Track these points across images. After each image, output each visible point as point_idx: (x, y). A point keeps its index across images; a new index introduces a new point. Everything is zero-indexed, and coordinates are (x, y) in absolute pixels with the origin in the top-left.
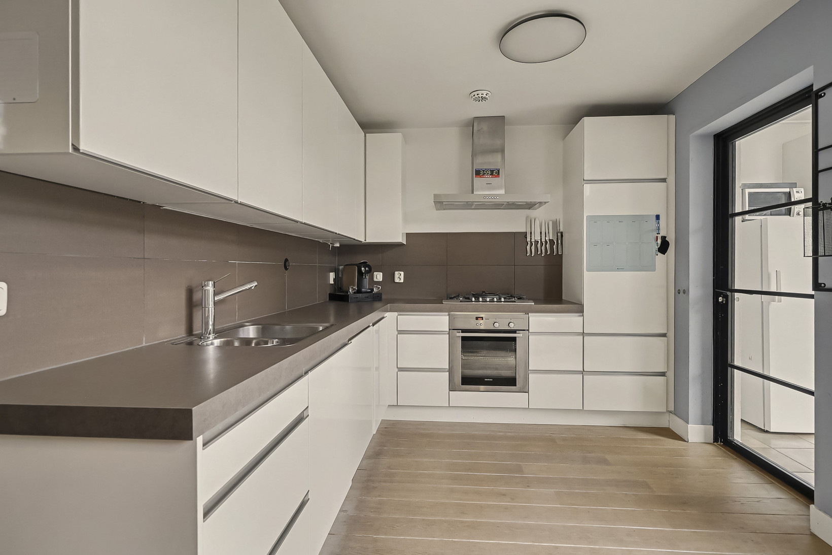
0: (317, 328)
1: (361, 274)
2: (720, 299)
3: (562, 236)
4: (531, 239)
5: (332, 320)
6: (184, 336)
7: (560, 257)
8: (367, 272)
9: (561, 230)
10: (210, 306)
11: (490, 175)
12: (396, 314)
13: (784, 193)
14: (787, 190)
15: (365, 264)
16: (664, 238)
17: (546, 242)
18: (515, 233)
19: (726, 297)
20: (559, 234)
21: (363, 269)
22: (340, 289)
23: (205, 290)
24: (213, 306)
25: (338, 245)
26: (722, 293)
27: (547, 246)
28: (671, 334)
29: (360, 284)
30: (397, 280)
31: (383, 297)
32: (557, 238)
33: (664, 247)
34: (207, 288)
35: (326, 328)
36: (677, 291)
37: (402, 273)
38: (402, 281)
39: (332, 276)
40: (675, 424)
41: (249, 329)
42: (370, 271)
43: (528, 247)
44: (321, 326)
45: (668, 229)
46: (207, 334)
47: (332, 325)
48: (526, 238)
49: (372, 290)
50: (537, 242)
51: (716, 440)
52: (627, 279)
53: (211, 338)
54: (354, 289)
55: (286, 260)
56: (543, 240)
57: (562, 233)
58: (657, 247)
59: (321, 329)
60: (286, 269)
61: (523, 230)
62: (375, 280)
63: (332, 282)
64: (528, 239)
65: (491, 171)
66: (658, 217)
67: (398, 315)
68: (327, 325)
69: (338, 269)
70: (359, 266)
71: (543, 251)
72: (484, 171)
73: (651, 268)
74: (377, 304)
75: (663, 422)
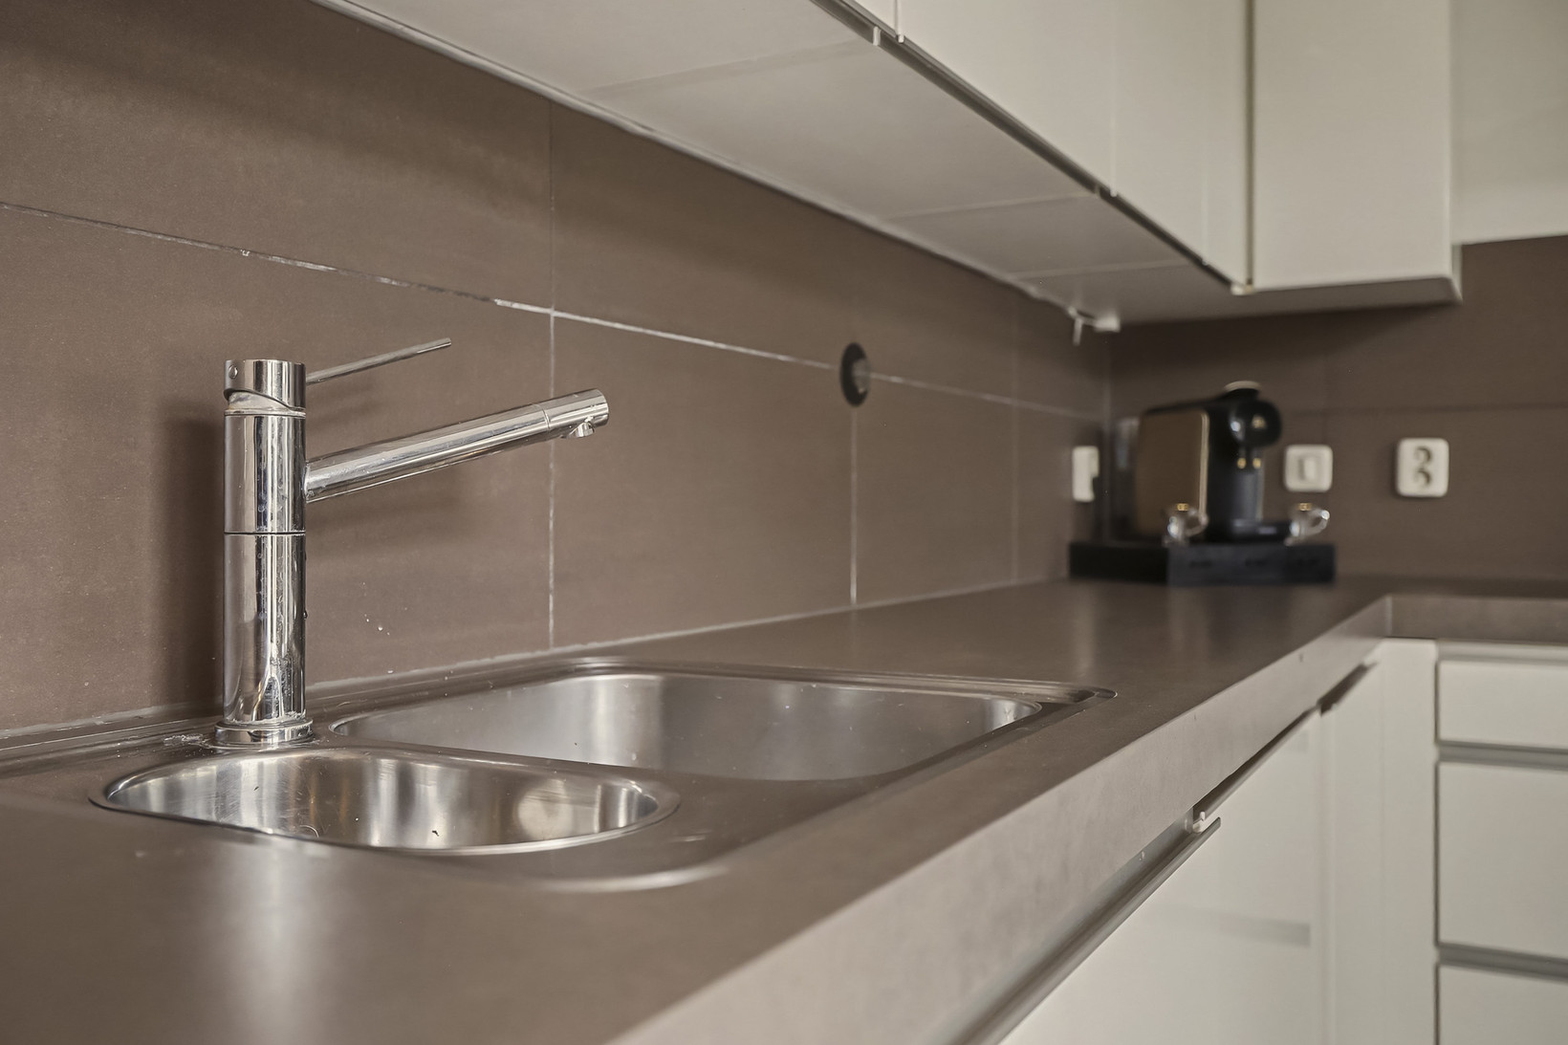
0: (985, 712)
1: (1225, 449)
5: (1084, 666)
6: (147, 712)
8: (1256, 441)
10: (272, 525)
12: (1429, 649)
15: (1248, 403)
21: (1236, 426)
22: (1124, 525)
23: (239, 417)
24: (288, 526)
25: (1110, 323)
29: (1222, 499)
30: (1409, 484)
31: (1343, 566)
34: (248, 404)
35: (1047, 712)
37: (1440, 448)
38: (1439, 487)
39: (1085, 463)
41: (589, 695)
42: (1273, 436)
44: (1009, 695)
46: (248, 710)
47: (1081, 696)
49: (1284, 529)
53: (274, 742)
54: (1190, 523)
55: (853, 354)
59: (1006, 713)
60: (854, 395)
62: (1293, 483)
63: (1083, 491)
67: (1443, 657)
68: (1048, 691)
69: (1114, 436)
70: (1219, 409)
74: (1312, 600)
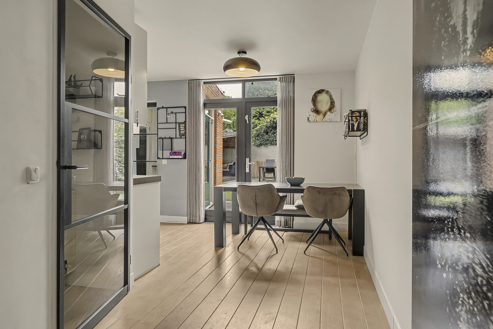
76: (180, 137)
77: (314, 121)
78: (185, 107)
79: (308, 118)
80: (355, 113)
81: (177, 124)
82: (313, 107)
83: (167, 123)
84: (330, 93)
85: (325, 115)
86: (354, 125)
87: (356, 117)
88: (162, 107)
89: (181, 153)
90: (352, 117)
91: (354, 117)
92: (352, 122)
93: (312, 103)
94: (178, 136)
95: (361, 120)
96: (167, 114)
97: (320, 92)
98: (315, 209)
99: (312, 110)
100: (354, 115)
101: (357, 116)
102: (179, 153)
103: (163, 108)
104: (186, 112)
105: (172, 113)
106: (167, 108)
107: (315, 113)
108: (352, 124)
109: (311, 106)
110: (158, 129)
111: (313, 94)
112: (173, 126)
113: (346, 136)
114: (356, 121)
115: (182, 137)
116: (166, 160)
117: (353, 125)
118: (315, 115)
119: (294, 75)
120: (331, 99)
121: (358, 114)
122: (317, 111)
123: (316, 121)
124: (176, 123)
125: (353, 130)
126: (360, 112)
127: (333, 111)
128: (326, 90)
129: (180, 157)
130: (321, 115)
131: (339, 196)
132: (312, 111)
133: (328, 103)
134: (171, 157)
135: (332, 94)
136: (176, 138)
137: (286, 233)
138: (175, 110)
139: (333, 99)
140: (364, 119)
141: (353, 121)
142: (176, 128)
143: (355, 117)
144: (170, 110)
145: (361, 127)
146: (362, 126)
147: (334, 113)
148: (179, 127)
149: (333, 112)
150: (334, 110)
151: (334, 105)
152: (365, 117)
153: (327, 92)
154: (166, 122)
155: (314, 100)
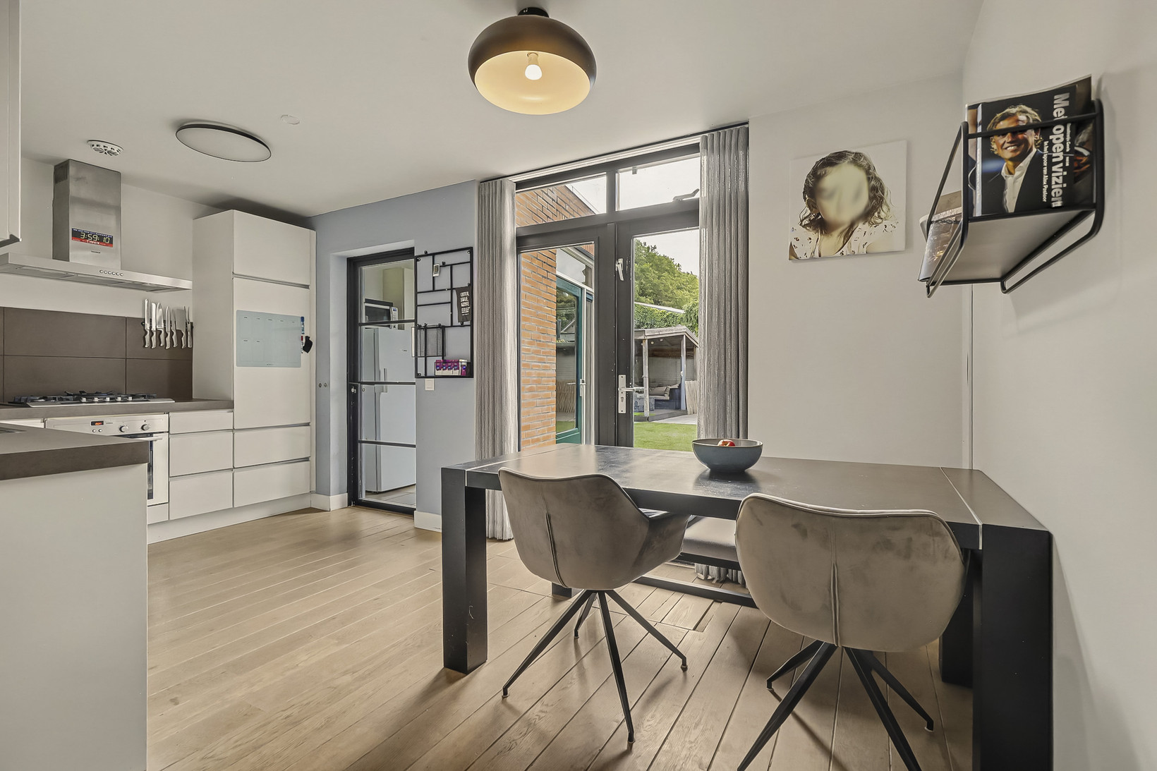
2: (353, 390)
3: (192, 327)
4: (151, 327)
7: (189, 351)
9: (191, 321)
11: (98, 241)
13: (387, 310)
14: (388, 307)
16: (307, 338)
17: (172, 333)
18: (126, 318)
19: (356, 387)
20: (189, 325)
26: (354, 385)
27: (173, 337)
28: (313, 424)
32: (186, 330)
33: (308, 346)
36: (318, 385)
40: (317, 501)
43: (147, 337)
45: (310, 331)
48: (144, 326)
50: (159, 332)
51: (349, 504)
52: (277, 374)
56: (168, 330)
57: (192, 323)
58: (302, 346)
61: (139, 316)
64: (147, 327)
65: (98, 236)
66: (302, 319)
71: (168, 343)
72: (87, 234)
73: (297, 364)
75: (305, 504)
76: (460, 324)
77: (812, 258)
78: (471, 250)
79: (792, 248)
80: (1013, 110)
81: (455, 292)
82: (809, 212)
83: (434, 290)
84: (865, 158)
85: (848, 234)
86: (1002, 183)
87: (1016, 131)
88: (424, 253)
89: (458, 362)
90: (987, 137)
91: (1003, 133)
92: (992, 165)
93: (805, 198)
94: (456, 322)
95: (1051, 144)
96: (435, 269)
97: (832, 161)
98: (784, 598)
99: (806, 222)
100: (1003, 125)
101: (1023, 130)
102: (453, 364)
103: (426, 254)
104: (471, 262)
105: (444, 265)
106: (433, 255)
107: (815, 229)
108: (985, 176)
109: (802, 208)
110: (417, 306)
111: (809, 170)
112: (446, 296)
113: (933, 284)
114: (1017, 160)
115: (465, 323)
116: (433, 379)
117: (994, 184)
118: (813, 235)
119: (747, 123)
120: (869, 179)
121: (1026, 115)
122: (820, 224)
123: (817, 255)
124: (452, 289)
125: (995, 210)
126: (1042, 101)
127: (879, 217)
128: (854, 151)
129: (457, 373)
130: (836, 234)
131: (907, 556)
132: (805, 226)
133: (857, 195)
134: (439, 373)
135: (875, 163)
136: (452, 326)
137: (716, 605)
138: (449, 259)
139: (878, 180)
140: (1075, 134)
141: (998, 157)
142: (451, 303)
143: (1008, 138)
144: (439, 260)
145: (1050, 190)
146: (1056, 182)
147: (881, 227)
148: (459, 297)
149: (879, 221)
150: (883, 214)
151: (882, 198)
152: (1078, 127)
153: (857, 159)
154: (432, 289)
155: (812, 191)
